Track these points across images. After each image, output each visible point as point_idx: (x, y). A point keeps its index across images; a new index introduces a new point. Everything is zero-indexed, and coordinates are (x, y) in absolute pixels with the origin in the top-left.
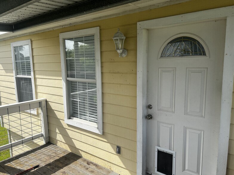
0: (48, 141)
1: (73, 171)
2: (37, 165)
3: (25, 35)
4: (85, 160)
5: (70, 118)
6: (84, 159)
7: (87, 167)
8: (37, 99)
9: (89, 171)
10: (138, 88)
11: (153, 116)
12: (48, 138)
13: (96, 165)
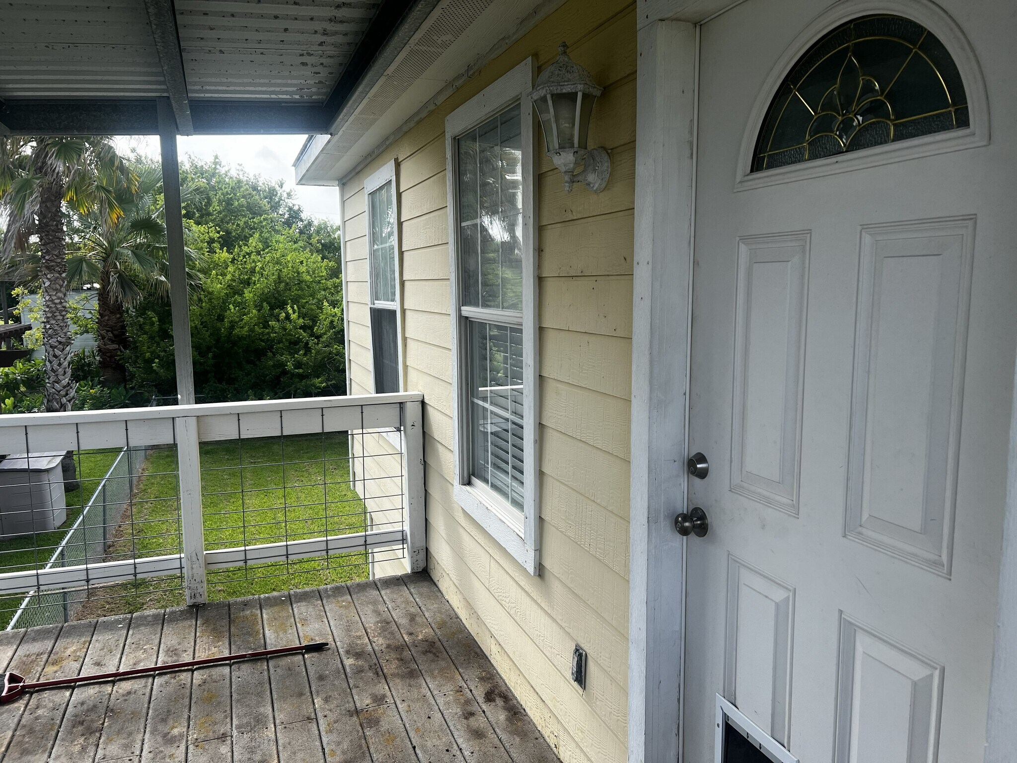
0: (422, 565)
1: (413, 706)
2: (319, 641)
3: (388, 143)
4: (489, 679)
5: (469, 483)
6: (489, 673)
7: (475, 708)
8: (406, 390)
9: (468, 726)
10: (635, 356)
11: (709, 520)
12: (423, 554)
13: (515, 714)
